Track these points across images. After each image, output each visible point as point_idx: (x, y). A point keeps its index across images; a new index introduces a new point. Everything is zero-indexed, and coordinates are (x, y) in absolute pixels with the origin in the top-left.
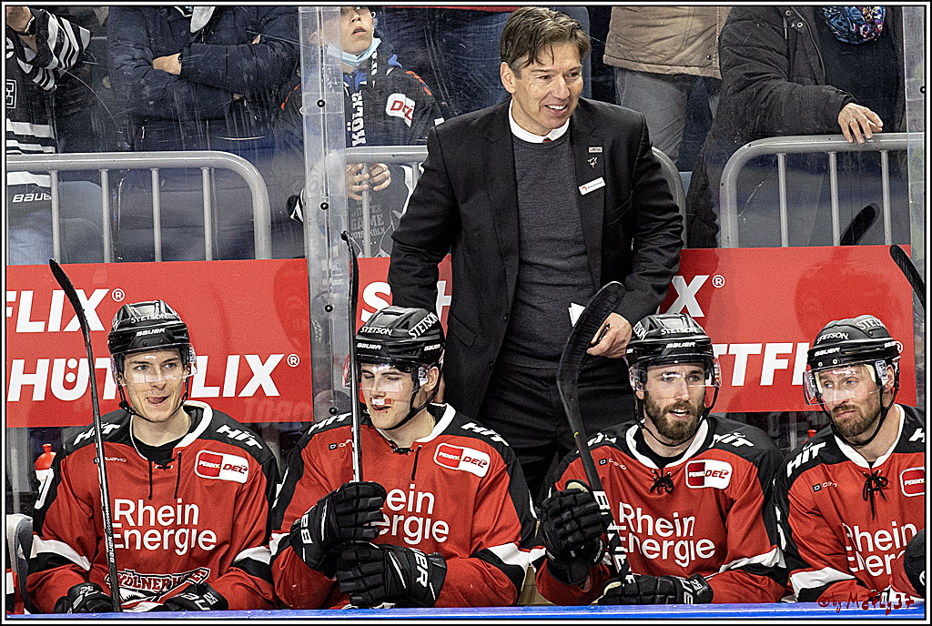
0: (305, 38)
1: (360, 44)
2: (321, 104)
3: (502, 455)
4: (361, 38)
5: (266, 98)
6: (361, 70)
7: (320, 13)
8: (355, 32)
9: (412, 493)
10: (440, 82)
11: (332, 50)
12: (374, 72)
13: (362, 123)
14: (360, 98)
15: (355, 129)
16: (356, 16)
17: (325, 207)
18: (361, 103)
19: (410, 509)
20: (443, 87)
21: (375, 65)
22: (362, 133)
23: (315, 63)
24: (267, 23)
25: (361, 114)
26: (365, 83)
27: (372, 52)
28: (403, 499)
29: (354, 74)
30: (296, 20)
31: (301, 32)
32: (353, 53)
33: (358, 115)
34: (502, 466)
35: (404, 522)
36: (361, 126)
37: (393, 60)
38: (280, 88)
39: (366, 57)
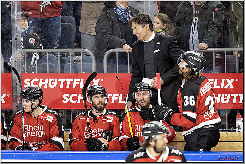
0: (13, 25)
1: (24, 27)
2: (16, 39)
3: (56, 117)
4: (24, 25)
5: (4, 37)
6: (24, 32)
7: (16, 19)
8: (23, 24)
9: (38, 126)
10: (42, 35)
11: (18, 28)
12: (27, 33)
13: (23, 44)
14: (23, 38)
15: (22, 45)
16: (24, 21)
17: (16, 62)
18: (23, 40)
19: (39, 130)
20: (43, 36)
21: (27, 31)
22: (23, 46)
23: (15, 30)
24: (4, 21)
25: (23, 42)
26: (25, 35)
27: (27, 29)
28: (37, 128)
29: (22, 33)
30: (11, 20)
31: (12, 23)
32: (22, 29)
33: (22, 42)
34: (56, 119)
35: (38, 133)
36: (23, 45)
37: (32, 30)
38: (7, 35)
39: (25, 30)
